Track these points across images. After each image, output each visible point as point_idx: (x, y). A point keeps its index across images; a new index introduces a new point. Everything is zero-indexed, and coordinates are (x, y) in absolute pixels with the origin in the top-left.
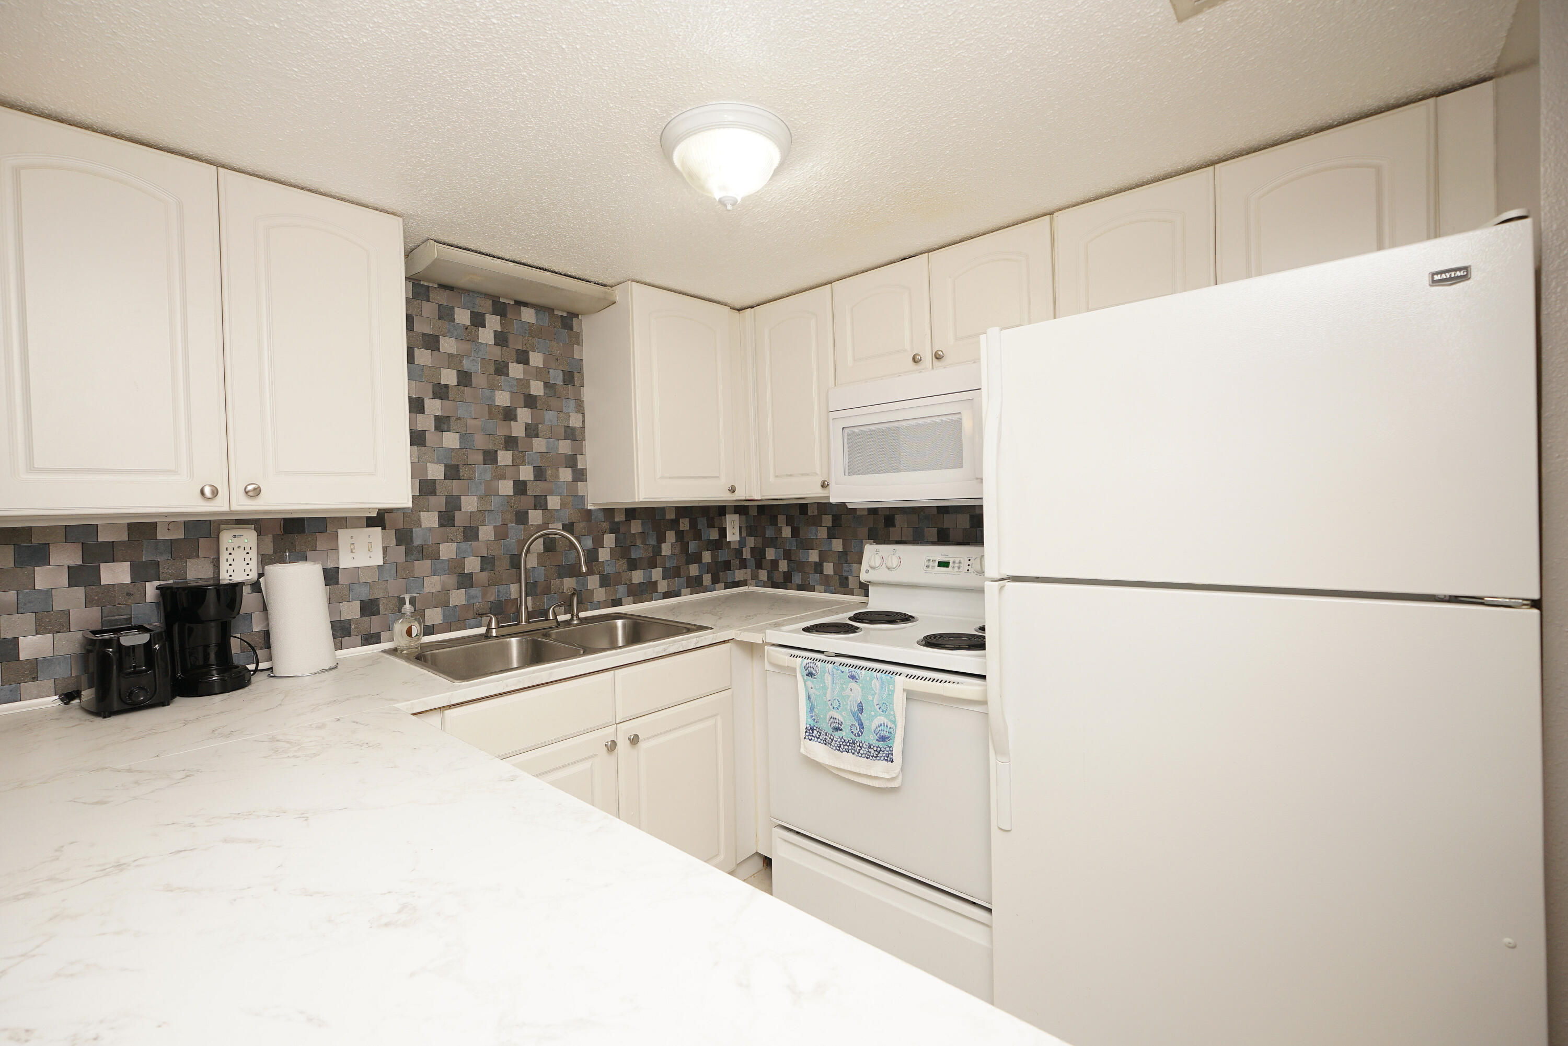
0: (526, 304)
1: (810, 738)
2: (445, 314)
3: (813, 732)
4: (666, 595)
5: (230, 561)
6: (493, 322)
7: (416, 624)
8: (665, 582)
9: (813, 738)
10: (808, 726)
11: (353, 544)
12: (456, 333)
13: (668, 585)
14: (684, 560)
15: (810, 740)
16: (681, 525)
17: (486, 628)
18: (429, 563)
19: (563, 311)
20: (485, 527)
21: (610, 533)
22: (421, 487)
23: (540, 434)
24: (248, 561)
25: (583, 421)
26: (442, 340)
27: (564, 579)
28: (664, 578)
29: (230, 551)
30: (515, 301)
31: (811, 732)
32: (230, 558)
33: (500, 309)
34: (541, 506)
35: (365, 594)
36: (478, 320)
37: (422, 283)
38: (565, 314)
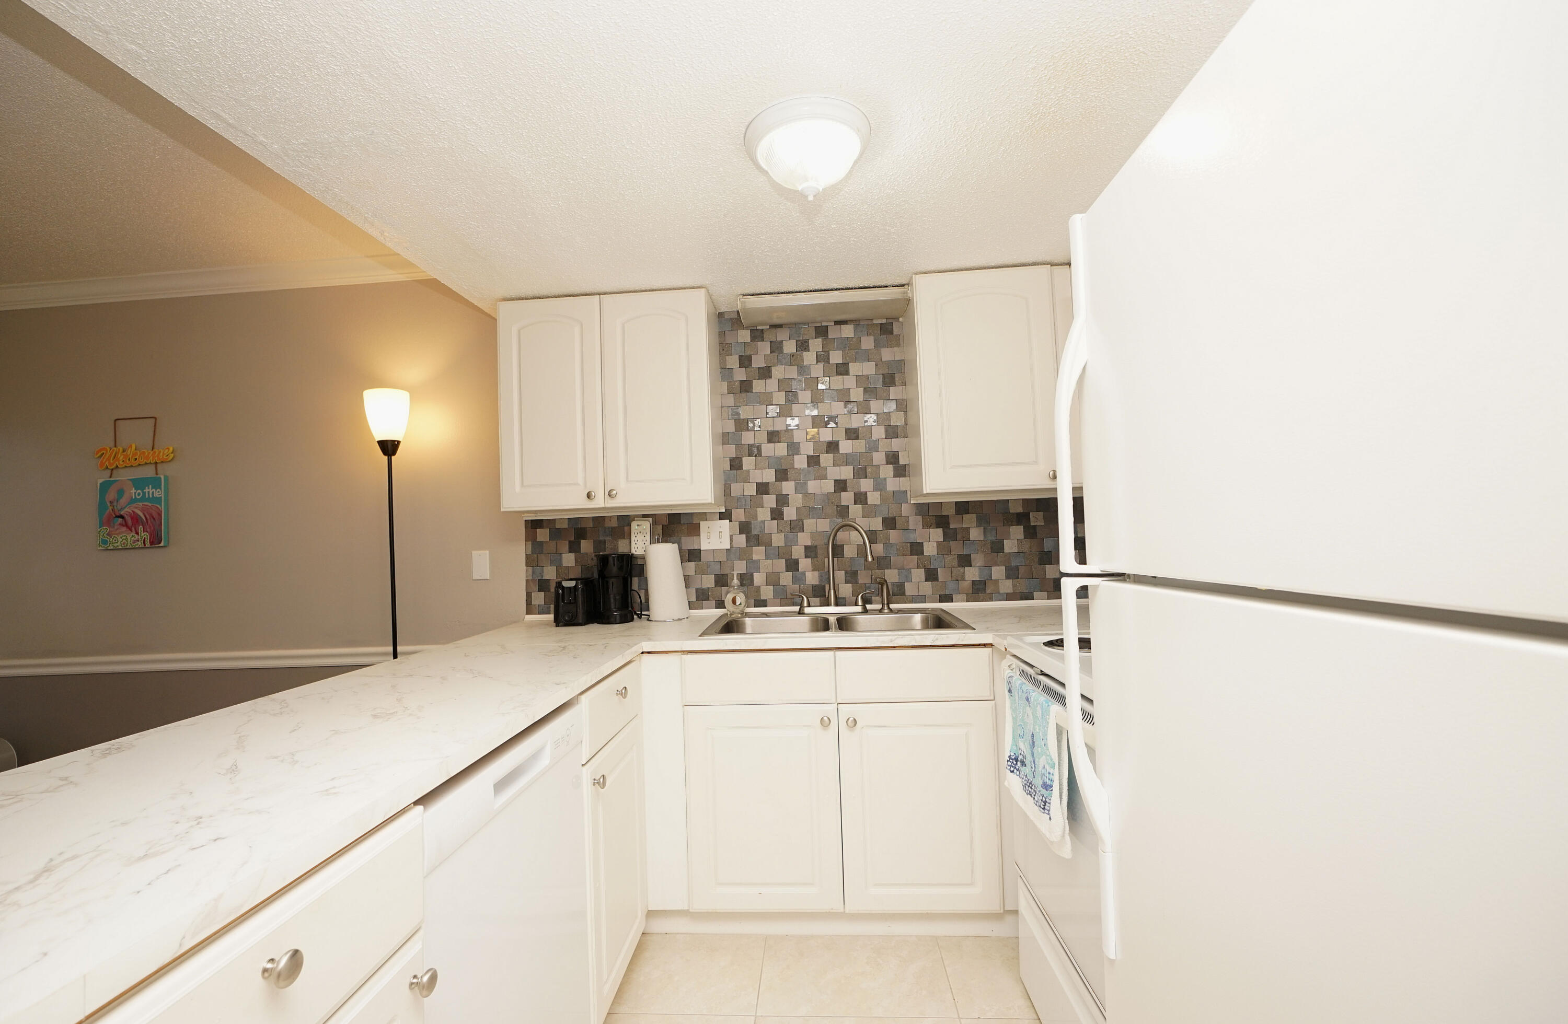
0: (845, 322)
1: (1012, 769)
2: (776, 347)
3: (1017, 764)
4: (1009, 597)
5: (636, 542)
6: (816, 345)
7: (742, 595)
8: (1009, 583)
9: (1015, 771)
10: (1012, 754)
11: (709, 533)
12: (785, 362)
13: (1014, 586)
14: (1036, 560)
15: (1011, 772)
16: (1032, 519)
17: (799, 607)
18: (762, 549)
19: (882, 318)
20: (809, 521)
21: (937, 528)
22: (758, 486)
23: (860, 436)
24: (644, 542)
25: (906, 419)
26: (773, 369)
27: (886, 570)
28: (1007, 578)
29: (636, 533)
30: (835, 322)
31: (1015, 763)
32: (636, 539)
33: (821, 332)
34: (861, 502)
35: (717, 569)
36: (803, 346)
37: (758, 328)
38: (884, 321)
